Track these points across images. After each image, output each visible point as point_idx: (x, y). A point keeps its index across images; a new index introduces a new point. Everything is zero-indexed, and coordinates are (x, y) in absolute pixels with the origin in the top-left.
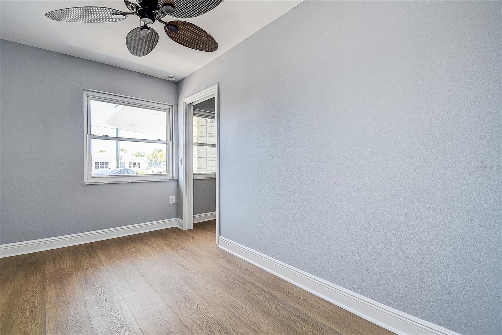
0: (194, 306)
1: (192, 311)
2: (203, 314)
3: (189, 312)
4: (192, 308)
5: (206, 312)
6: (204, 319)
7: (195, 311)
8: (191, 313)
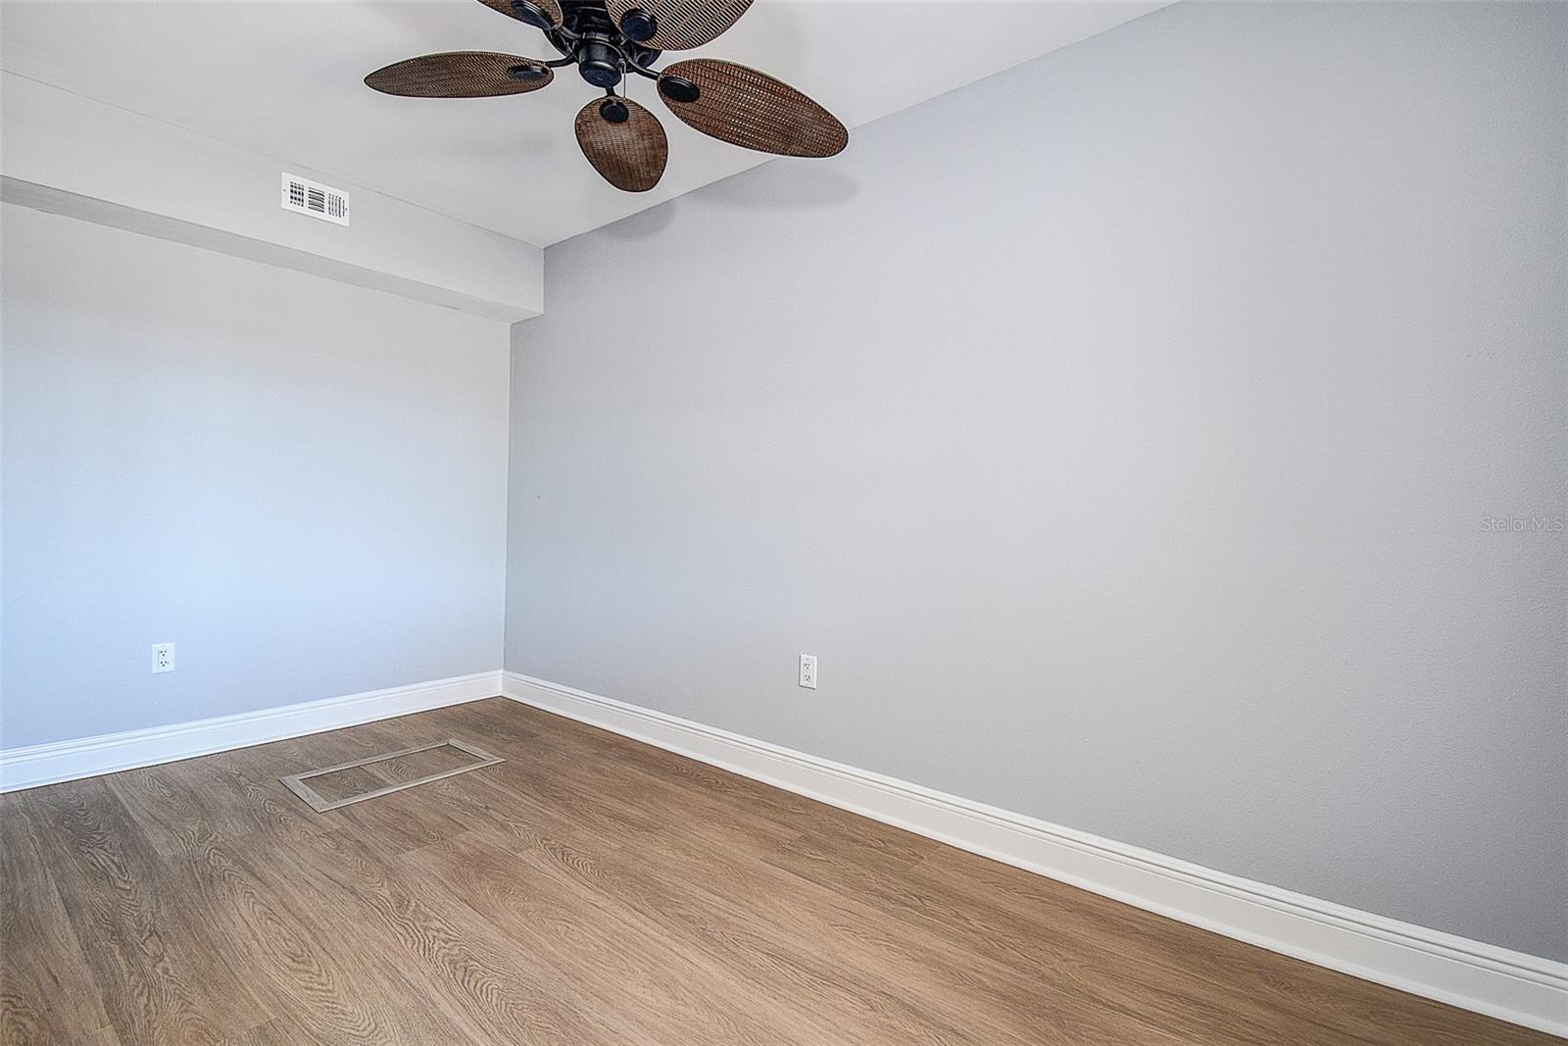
0: (436, 948)
1: (442, 935)
2: (410, 930)
3: (450, 932)
4: (443, 944)
5: (399, 936)
6: (410, 920)
7: (434, 936)
8: (446, 928)
